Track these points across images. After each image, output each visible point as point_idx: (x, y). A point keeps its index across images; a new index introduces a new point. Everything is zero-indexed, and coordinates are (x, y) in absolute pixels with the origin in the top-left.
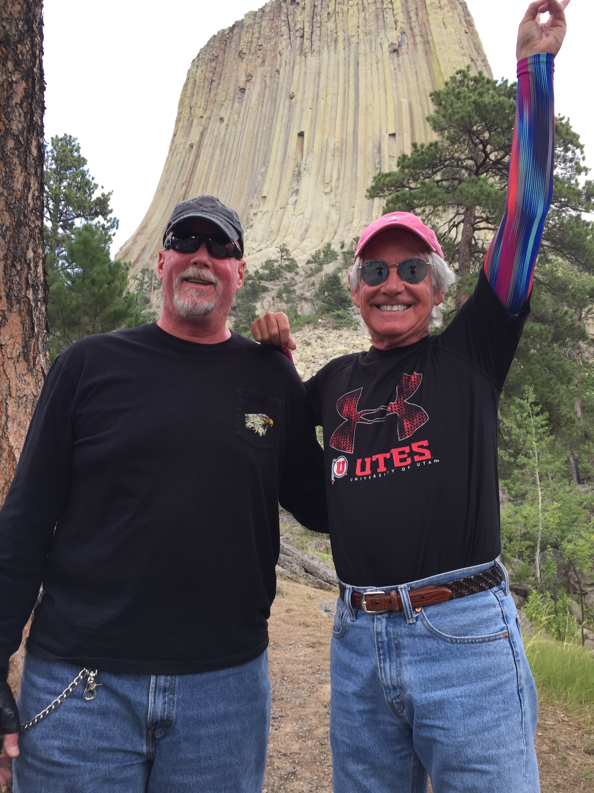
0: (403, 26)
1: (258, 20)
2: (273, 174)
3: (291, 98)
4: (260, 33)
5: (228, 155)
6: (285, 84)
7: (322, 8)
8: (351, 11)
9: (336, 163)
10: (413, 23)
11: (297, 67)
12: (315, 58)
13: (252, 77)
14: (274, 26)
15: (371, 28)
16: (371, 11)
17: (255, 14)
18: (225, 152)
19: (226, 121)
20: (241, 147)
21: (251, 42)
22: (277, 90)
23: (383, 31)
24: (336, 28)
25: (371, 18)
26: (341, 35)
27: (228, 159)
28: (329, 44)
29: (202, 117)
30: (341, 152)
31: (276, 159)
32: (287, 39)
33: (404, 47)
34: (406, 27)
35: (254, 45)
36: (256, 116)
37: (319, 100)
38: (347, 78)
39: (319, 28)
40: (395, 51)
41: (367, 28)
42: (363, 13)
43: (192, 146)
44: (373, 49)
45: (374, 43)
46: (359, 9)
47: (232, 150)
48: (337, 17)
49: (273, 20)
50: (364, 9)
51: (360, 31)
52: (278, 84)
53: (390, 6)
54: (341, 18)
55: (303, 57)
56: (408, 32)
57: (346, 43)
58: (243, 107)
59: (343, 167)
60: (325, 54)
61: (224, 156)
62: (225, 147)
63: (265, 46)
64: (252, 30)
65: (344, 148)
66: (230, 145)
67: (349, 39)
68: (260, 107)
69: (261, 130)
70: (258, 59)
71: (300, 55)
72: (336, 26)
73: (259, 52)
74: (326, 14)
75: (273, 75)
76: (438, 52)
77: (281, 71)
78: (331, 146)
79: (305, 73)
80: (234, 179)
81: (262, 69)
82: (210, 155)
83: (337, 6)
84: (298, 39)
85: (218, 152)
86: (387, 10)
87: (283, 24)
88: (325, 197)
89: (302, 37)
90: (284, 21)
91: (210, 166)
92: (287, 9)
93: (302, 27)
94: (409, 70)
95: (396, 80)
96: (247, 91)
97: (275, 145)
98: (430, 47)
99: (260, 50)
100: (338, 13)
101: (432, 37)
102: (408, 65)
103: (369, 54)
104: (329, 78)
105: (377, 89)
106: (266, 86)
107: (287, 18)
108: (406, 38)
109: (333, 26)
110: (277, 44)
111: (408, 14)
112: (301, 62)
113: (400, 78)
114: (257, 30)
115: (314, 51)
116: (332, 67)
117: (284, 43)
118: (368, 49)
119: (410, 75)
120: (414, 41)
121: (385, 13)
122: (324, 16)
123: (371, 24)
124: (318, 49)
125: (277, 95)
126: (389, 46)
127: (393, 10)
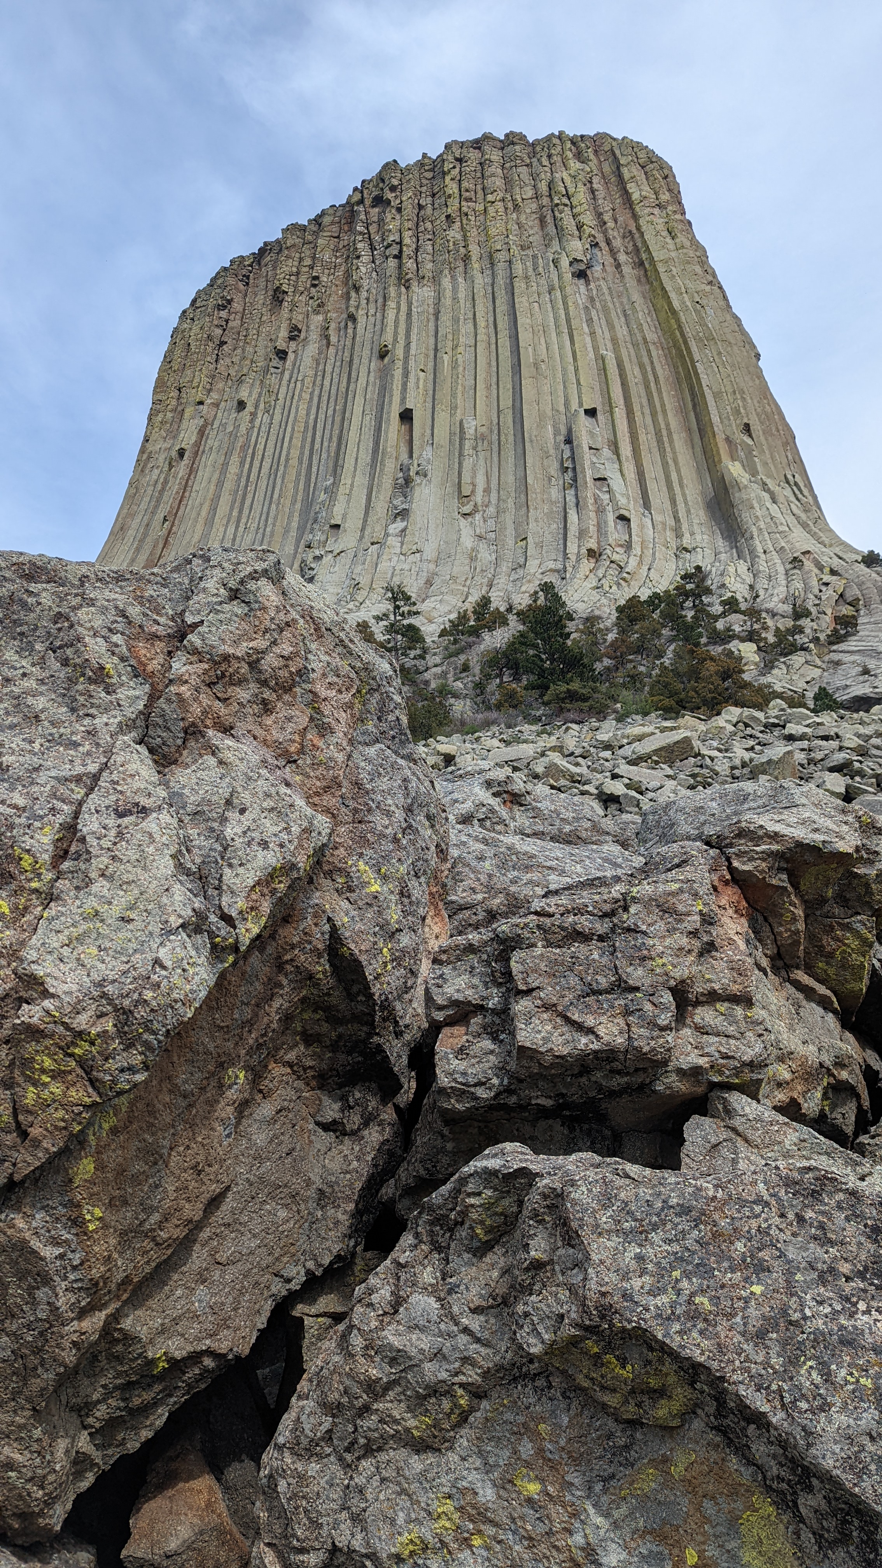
0: (593, 232)
1: (310, 237)
2: (352, 485)
3: (382, 356)
4: (314, 258)
5: (256, 463)
6: (369, 335)
7: (433, 209)
8: (491, 210)
9: (482, 462)
10: (610, 232)
11: (392, 304)
12: (425, 288)
13: (300, 331)
14: (341, 246)
15: (531, 239)
16: (528, 211)
17: (303, 228)
18: (248, 459)
19: (250, 408)
20: (282, 447)
21: (298, 273)
22: (351, 348)
23: (555, 243)
24: (465, 240)
25: (530, 223)
26: (474, 249)
27: (255, 470)
28: (453, 265)
29: (201, 403)
30: (490, 443)
31: (357, 459)
32: (367, 264)
33: (598, 268)
34: (600, 238)
35: (303, 278)
36: (312, 394)
37: (439, 355)
38: (491, 319)
39: (431, 242)
40: (581, 275)
41: (525, 238)
42: (514, 216)
43: (181, 453)
44: (541, 269)
45: (540, 260)
46: (506, 209)
47: (263, 455)
48: (464, 222)
49: (338, 237)
50: (516, 207)
51: (511, 242)
52: (354, 340)
53: (565, 200)
54: (473, 223)
55: (403, 289)
56: (603, 244)
57: (486, 263)
58: (285, 382)
59: (495, 470)
60: (446, 282)
61: (247, 466)
62: (250, 451)
63: (324, 278)
64: (297, 255)
65: (495, 437)
66: (260, 447)
67: (491, 257)
68: (319, 378)
69: (322, 416)
70: (311, 301)
71: (397, 285)
72: (465, 237)
73: (313, 290)
74: (443, 218)
75: (343, 325)
76: (664, 277)
77: (361, 315)
78: (470, 432)
79: (409, 314)
80: (270, 504)
81: (320, 318)
82: (218, 466)
83: (463, 203)
84: (391, 259)
85: (235, 459)
86: (561, 207)
87: (360, 238)
88: (463, 522)
89: (399, 257)
90: (361, 233)
91: (220, 484)
92: (366, 213)
93: (398, 240)
94: (610, 305)
95: (590, 321)
96: (291, 356)
97: (353, 436)
98: (646, 271)
99: (315, 285)
100: (466, 215)
101: (650, 253)
102: (608, 298)
103: (533, 278)
104: (456, 320)
105: (554, 335)
106: (328, 344)
107: (367, 228)
108: (599, 254)
109: (459, 236)
110: (348, 275)
111: (599, 215)
112: (399, 295)
113: (595, 318)
114: (308, 253)
115: (423, 277)
116: (462, 301)
117: (363, 269)
118: (530, 269)
119: (613, 314)
120: (615, 260)
121: (557, 213)
122: (438, 222)
123: (531, 232)
124: (431, 275)
125: (352, 355)
126: (571, 264)
127: (572, 207)
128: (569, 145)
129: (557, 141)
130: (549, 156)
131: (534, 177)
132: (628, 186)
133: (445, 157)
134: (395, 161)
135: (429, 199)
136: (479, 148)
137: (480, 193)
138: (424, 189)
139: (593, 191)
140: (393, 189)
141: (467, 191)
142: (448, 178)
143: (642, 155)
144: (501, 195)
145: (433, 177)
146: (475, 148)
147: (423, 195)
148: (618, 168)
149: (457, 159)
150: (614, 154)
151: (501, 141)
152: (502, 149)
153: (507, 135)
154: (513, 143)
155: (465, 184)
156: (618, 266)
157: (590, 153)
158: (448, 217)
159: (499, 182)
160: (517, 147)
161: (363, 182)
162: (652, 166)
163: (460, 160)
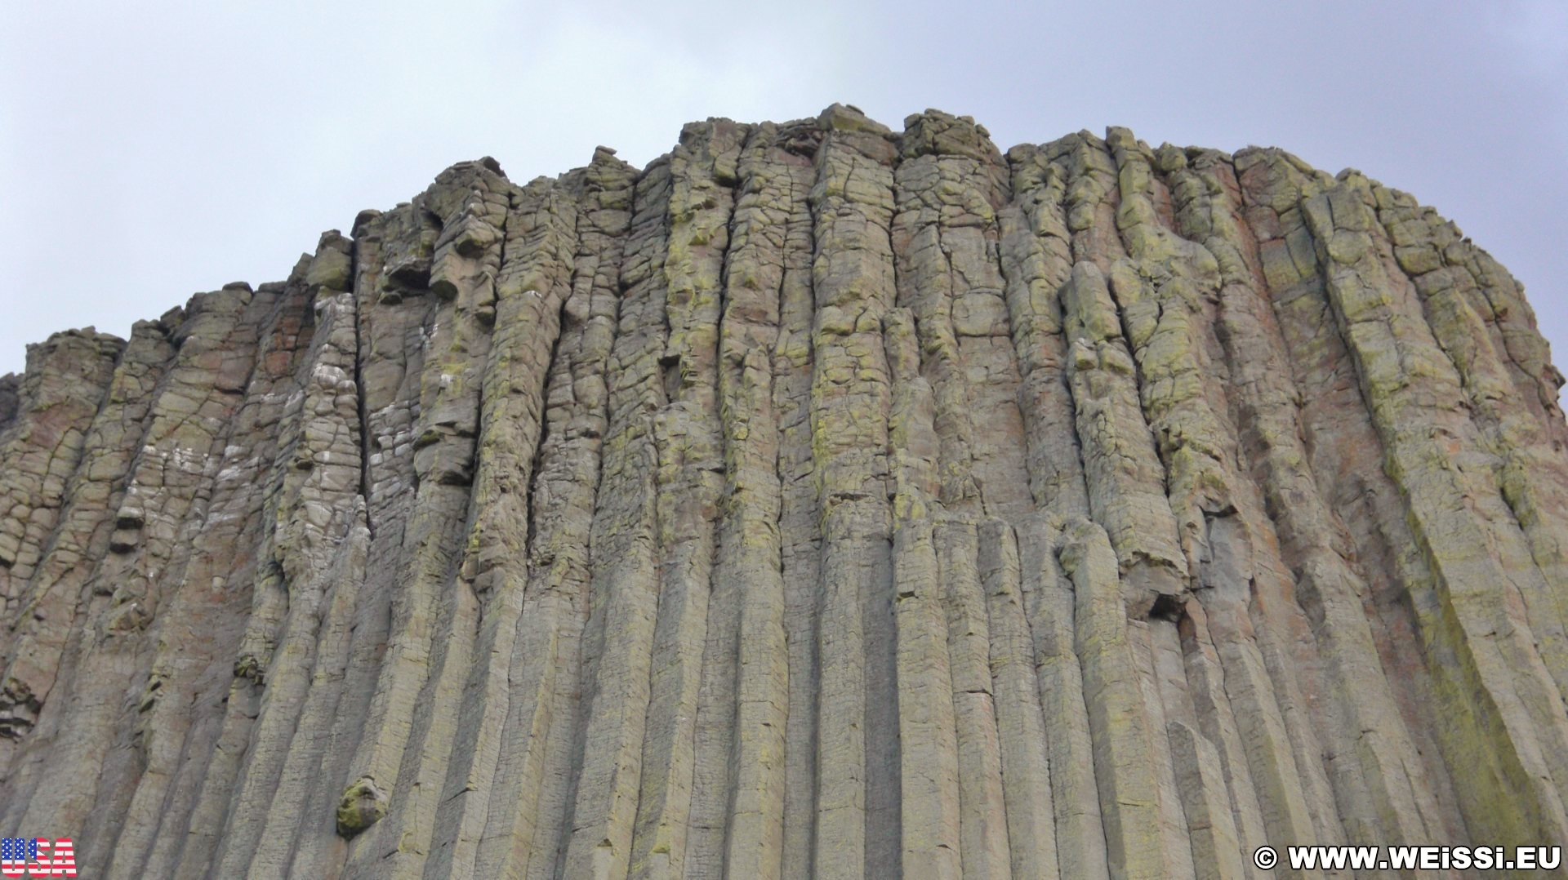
0: (1217, 470)
1: (131, 382)
3: (349, 832)
4: (133, 455)
6: (301, 746)
7: (616, 335)
8: (834, 361)
10: (1283, 475)
11: (411, 645)
12: (553, 600)
13: (36, 707)
14: (245, 422)
15: (979, 470)
16: (976, 375)
17: (111, 351)
21: (63, 503)
22: (230, 790)
23: (1069, 493)
24: (723, 449)
25: (980, 418)
26: (756, 484)
28: (667, 530)
32: (338, 493)
33: (1231, 598)
34: (1243, 495)
35: (80, 521)
37: (575, 848)
39: (594, 443)
40: (1165, 609)
41: (954, 465)
42: (922, 385)
44: (1008, 579)
45: (1008, 547)
46: (891, 360)
48: (728, 386)
49: (241, 392)
50: (930, 358)
51: (900, 474)
52: (242, 756)
53: (1116, 354)
54: (760, 394)
55: (463, 596)
56: (1252, 516)
57: (797, 534)
60: (635, 586)
63: (163, 529)
64: (73, 439)
67: (816, 514)
70: (98, 603)
71: (443, 579)
72: (724, 441)
73: (113, 563)
74: (650, 365)
75: (208, 699)
76: (1484, 653)
77: (283, 669)
79: (475, 685)
81: (124, 666)
83: (729, 326)
84: (426, 488)
87: (325, 403)
89: (464, 479)
90: (328, 388)
92: (358, 322)
93: (468, 424)
94: (1275, 733)
95: (1189, 782)
98: (1416, 626)
99: (123, 550)
100: (740, 364)
101: (1432, 564)
102: (1267, 705)
103: (975, 605)
104: (657, 726)
105: (1042, 817)
106: (141, 764)
107: (357, 375)
108: (1237, 546)
109: (701, 435)
110: (255, 522)
111: (1244, 417)
112: (444, 618)
113: (1210, 772)
114: (114, 435)
115: (548, 562)
116: (690, 663)
117: (320, 512)
118: (969, 574)
119: (1284, 765)
120: (1299, 574)
121: (1080, 393)
122: (630, 377)
123: (981, 448)
124: (578, 555)
125: (225, 814)
126: (1125, 570)
127: (1140, 382)
128: (1140, 176)
129: (1098, 160)
130: (1068, 205)
131: (1005, 266)
132: (1357, 332)
133: (677, 167)
134: (491, 164)
135: (604, 302)
136: (809, 153)
137: (798, 299)
138: (588, 265)
139: (1221, 334)
140: (470, 250)
141: (749, 285)
142: (680, 240)
143: (1411, 235)
144: (876, 312)
145: (629, 230)
146: (792, 151)
147: (583, 285)
148: (1321, 268)
149: (723, 181)
150: (1307, 222)
151: (893, 139)
152: (896, 163)
153: (915, 124)
154: (935, 151)
155: (743, 264)
156: (1307, 596)
157: (1222, 209)
158: (669, 364)
159: (873, 272)
160: (950, 166)
161: (363, 218)
162: (1446, 275)
163: (734, 185)
